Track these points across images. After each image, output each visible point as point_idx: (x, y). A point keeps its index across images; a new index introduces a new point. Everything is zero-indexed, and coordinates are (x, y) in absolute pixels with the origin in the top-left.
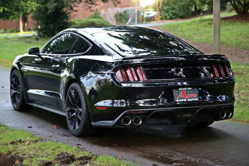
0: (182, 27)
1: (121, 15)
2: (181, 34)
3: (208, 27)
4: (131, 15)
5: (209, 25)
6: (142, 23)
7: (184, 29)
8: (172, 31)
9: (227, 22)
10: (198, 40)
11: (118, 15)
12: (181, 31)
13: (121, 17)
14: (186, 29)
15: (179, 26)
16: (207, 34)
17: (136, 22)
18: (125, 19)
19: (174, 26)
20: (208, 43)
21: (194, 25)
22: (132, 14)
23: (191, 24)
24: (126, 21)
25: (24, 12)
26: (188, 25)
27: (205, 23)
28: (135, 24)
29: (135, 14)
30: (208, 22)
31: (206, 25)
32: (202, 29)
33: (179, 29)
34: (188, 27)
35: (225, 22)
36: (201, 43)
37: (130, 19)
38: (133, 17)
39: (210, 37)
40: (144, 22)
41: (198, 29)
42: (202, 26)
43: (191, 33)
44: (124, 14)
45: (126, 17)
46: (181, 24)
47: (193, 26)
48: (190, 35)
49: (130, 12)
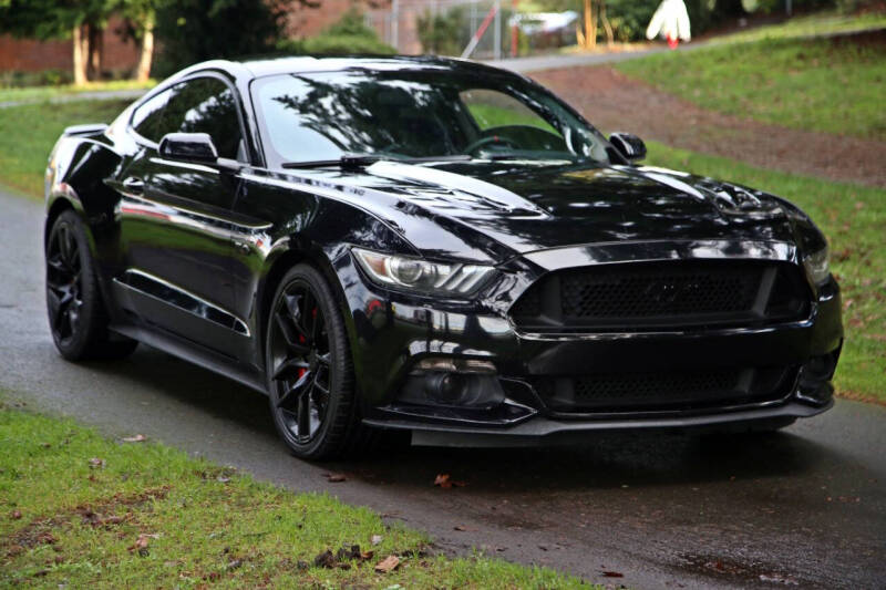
0: (700, 69)
1: (440, 24)
2: (698, 93)
3: (799, 69)
4: (478, 27)
5: (800, 63)
6: (517, 56)
7: (707, 75)
8: (663, 83)
9: (868, 52)
10: (772, 116)
11: (432, 23)
12: (698, 83)
13: (442, 32)
14: (715, 74)
15: (686, 65)
16: (801, 96)
17: (497, 51)
18: (455, 39)
19: (666, 64)
20: (817, 129)
21: (744, 62)
22: (480, 21)
23: (732, 57)
24: (457, 48)
25: (92, 9)
26: (721, 60)
27: (783, 55)
28: (491, 59)
29: (493, 20)
30: (796, 50)
31: (788, 62)
32: (775, 76)
33: (690, 75)
34: (721, 67)
35: (859, 51)
36: (788, 128)
37: (474, 42)
38: (487, 30)
39: (817, 106)
40: (524, 51)
41: (761, 78)
42: (775, 64)
43: (739, 93)
44: (452, 22)
45: (460, 33)
46: (693, 56)
47: (741, 67)
48: (734, 99)
49: (474, 15)
